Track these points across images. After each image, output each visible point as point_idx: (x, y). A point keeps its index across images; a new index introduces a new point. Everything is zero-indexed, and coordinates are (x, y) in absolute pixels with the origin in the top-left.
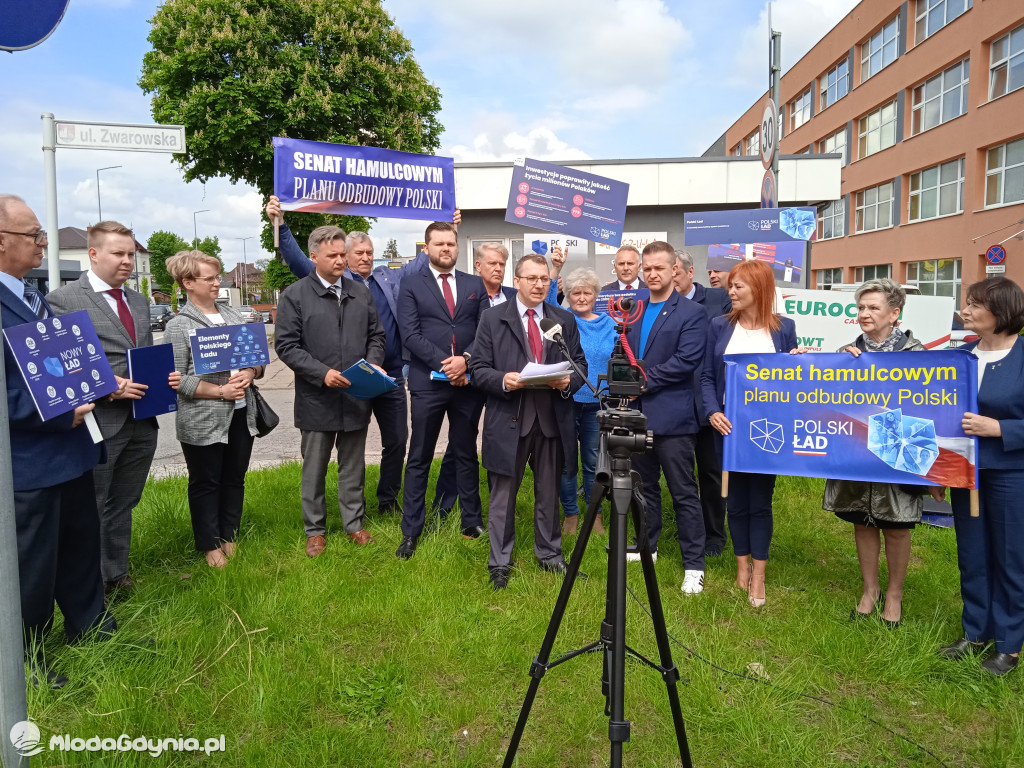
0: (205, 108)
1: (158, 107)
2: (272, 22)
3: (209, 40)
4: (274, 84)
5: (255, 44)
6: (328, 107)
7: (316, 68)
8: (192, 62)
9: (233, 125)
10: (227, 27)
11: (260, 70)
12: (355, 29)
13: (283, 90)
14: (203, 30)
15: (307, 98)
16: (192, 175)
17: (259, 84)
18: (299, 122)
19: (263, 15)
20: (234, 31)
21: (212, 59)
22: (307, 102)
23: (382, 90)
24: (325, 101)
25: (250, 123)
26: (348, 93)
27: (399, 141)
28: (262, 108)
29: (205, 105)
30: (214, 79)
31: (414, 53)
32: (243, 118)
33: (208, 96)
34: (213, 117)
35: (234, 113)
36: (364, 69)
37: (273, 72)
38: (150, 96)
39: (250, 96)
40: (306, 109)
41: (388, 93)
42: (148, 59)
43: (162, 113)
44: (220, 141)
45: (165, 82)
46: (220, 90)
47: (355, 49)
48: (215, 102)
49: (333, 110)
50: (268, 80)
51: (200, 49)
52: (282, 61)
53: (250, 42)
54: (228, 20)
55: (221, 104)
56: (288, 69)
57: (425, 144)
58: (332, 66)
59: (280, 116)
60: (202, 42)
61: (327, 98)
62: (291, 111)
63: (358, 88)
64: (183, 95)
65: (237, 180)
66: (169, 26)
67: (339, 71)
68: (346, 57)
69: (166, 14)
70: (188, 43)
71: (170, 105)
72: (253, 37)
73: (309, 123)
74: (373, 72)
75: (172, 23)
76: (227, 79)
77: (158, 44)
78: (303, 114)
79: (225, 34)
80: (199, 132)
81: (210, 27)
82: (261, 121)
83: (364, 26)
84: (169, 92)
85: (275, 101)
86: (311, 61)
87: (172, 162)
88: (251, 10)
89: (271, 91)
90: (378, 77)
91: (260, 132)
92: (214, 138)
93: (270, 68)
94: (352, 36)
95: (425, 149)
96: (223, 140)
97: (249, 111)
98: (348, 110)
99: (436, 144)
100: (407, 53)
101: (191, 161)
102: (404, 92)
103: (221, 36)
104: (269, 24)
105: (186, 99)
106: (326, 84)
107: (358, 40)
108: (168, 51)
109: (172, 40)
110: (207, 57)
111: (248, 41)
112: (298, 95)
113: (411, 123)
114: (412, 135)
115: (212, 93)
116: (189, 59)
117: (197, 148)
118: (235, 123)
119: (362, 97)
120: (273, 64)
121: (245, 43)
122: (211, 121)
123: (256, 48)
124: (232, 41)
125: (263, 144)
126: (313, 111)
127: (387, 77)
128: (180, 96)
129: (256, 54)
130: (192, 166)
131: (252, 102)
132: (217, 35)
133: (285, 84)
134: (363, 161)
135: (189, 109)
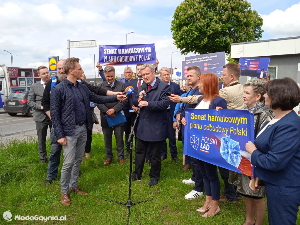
1: (174, 34)
2: (205, 6)
4: (204, 24)
5: (199, 13)
6: (220, 29)
7: (217, 17)
8: (182, 21)
9: (191, 37)
10: (192, 9)
11: (200, 20)
12: (231, 3)
13: (207, 26)
14: (186, 11)
15: (213, 27)
16: (183, 52)
17: (200, 25)
18: (211, 34)
19: (202, 5)
21: (187, 19)
22: (213, 28)
23: (239, 21)
24: (219, 27)
25: (196, 36)
26: (227, 23)
27: (244, 37)
28: (201, 32)
30: (187, 25)
32: (194, 35)
34: (187, 36)
35: (192, 34)
36: (233, 15)
37: (204, 21)
38: (173, 32)
39: (197, 28)
40: (213, 30)
42: (173, 22)
46: (189, 28)
47: (230, 10)
48: (187, 31)
49: (221, 29)
50: (202, 23)
51: (184, 17)
52: (207, 17)
53: (198, 13)
54: (192, 7)
55: (189, 32)
56: (209, 19)
57: (256, 37)
59: (205, 33)
60: (185, 15)
61: (220, 26)
62: (209, 31)
63: (230, 22)
64: (180, 31)
65: (196, 53)
66: (178, 12)
67: (224, 17)
68: (227, 12)
69: (178, 9)
70: (181, 16)
71: (177, 34)
73: (213, 34)
74: (235, 16)
75: (179, 10)
76: (191, 25)
77: (175, 18)
79: (191, 12)
80: (183, 40)
81: (187, 10)
82: (199, 35)
83: (233, 2)
84: (177, 30)
85: (204, 29)
86: (216, 16)
87: (177, 49)
88: (200, 3)
89: (203, 26)
90: (237, 17)
91: (200, 39)
92: (187, 42)
94: (229, 6)
95: (257, 39)
97: (196, 33)
99: (261, 37)
100: (249, 8)
102: (247, 21)
104: (204, 7)
105: (180, 32)
106: (220, 22)
107: (231, 7)
108: (177, 19)
109: (178, 16)
110: (186, 19)
113: (249, 30)
114: (249, 34)
115: (186, 29)
117: (182, 45)
118: (192, 37)
119: (231, 24)
120: (204, 18)
121: (197, 13)
122: (186, 37)
123: (199, 14)
124: (193, 13)
125: (200, 42)
126: (215, 30)
127: (241, 17)
128: (179, 31)
129: (199, 16)
130: (183, 50)
131: (197, 30)
132: (189, 12)
133: (207, 24)
135: (180, 34)
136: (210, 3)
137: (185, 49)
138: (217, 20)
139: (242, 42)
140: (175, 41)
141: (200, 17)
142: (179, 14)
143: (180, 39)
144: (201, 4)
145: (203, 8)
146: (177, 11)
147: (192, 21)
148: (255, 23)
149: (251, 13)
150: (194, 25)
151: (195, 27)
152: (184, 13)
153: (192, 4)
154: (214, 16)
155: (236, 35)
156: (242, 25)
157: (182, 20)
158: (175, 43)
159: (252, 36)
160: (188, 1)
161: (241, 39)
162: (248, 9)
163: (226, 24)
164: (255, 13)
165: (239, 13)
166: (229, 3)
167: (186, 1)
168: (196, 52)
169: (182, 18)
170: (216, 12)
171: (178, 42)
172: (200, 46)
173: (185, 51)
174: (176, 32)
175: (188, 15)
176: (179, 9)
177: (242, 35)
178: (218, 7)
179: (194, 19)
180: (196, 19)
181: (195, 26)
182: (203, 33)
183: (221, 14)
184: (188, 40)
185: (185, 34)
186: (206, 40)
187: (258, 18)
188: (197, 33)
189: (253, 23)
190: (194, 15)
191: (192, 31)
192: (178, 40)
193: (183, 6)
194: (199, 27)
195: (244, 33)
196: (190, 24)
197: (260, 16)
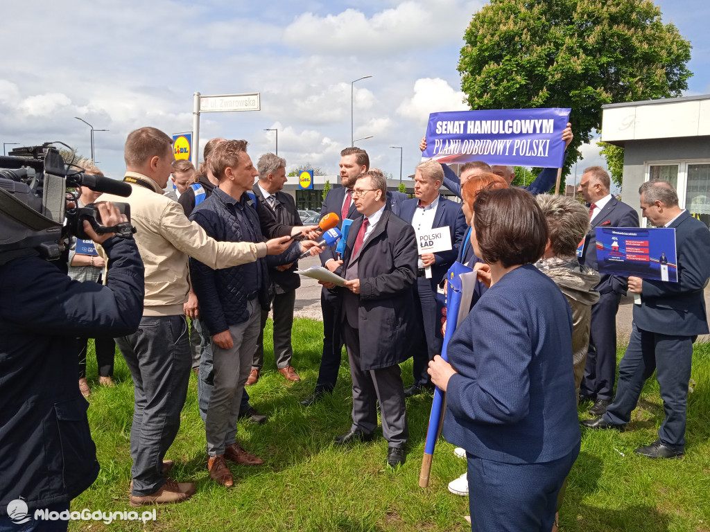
1: (465, 80)
2: (544, 13)
3: (498, 33)
4: (540, 56)
5: (528, 30)
6: (580, 68)
7: (574, 40)
8: (486, 50)
9: (507, 89)
10: (511, 22)
11: (531, 48)
12: (609, 6)
13: (548, 61)
14: (495, 26)
15: (563, 63)
17: (529, 57)
18: (556, 82)
19: (536, 10)
20: (516, 23)
21: (498, 45)
22: (563, 66)
23: (628, 49)
24: (578, 65)
25: (518, 86)
26: (598, 55)
27: (640, 89)
28: (531, 75)
29: (490, 77)
30: (497, 59)
31: (662, 16)
32: (514, 84)
33: (492, 71)
34: (496, 85)
35: (508, 81)
36: (612, 36)
37: (539, 48)
38: (462, 76)
39: (522, 67)
40: (562, 71)
41: (634, 50)
42: (463, 50)
43: (467, 85)
45: (470, 65)
46: (501, 66)
47: (605, 22)
48: (497, 74)
49: (583, 69)
50: (535, 54)
51: (491, 40)
52: (549, 39)
54: (512, 16)
55: (502, 75)
56: (552, 44)
58: (586, 37)
59: (543, 78)
60: (492, 35)
61: (579, 62)
62: (551, 74)
63: (607, 51)
66: (476, 27)
67: (591, 40)
68: (598, 28)
70: (484, 37)
71: (471, 80)
72: (529, 25)
73: (563, 81)
74: (619, 36)
75: (478, 24)
76: (506, 58)
78: (560, 75)
79: (509, 27)
80: (487, 95)
81: (499, 24)
82: (528, 84)
84: (472, 73)
85: (539, 69)
86: (572, 36)
89: (537, 61)
90: (626, 41)
92: (496, 98)
93: (538, 46)
97: (519, 78)
98: (597, 68)
100: (655, 18)
103: (505, 28)
105: (480, 75)
106: (581, 51)
107: (610, 14)
108: (473, 44)
109: (476, 37)
110: (495, 44)
111: (524, 29)
112: (557, 63)
114: (653, 83)
116: (483, 48)
118: (509, 87)
119: (609, 57)
121: (522, 30)
122: (493, 88)
123: (529, 33)
124: (513, 31)
125: (530, 99)
126: (568, 72)
127: (634, 38)
128: (477, 74)
129: (529, 37)
131: (522, 72)
132: (503, 28)
133: (548, 55)
134: (479, 122)
135: (481, 81)
136: (557, 5)
138: (572, 47)
139: (635, 100)
140: (467, 96)
141: (531, 39)
142: (478, 32)
143: (479, 92)
144: (535, 8)
145: (539, 19)
146: (474, 25)
147: (512, 48)
148: (670, 53)
149: (662, 31)
150: (515, 59)
151: (517, 65)
152: (491, 31)
153: (510, 9)
154: (565, 35)
155: (621, 83)
156: (637, 60)
157: (485, 47)
158: (468, 103)
159: (662, 88)
160: (501, 2)
161: (634, 93)
162: (654, 21)
163: (595, 57)
164: (670, 29)
165: (629, 29)
166: (604, 4)
167: (498, 2)
169: (486, 41)
170: (571, 26)
171: (476, 99)
174: (470, 76)
175: (499, 36)
176: (480, 20)
177: (636, 83)
178: (575, 16)
179: (514, 45)
180: (521, 44)
181: (516, 61)
182: (536, 79)
183: (583, 32)
184: (499, 95)
185: (493, 80)
186: (544, 93)
187: (677, 42)
188: (521, 79)
189: (664, 53)
190: (516, 34)
191: (509, 73)
192: (475, 94)
193: (490, 14)
194: (528, 63)
195: (640, 80)
196: (505, 56)
197: (683, 39)
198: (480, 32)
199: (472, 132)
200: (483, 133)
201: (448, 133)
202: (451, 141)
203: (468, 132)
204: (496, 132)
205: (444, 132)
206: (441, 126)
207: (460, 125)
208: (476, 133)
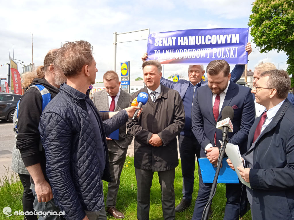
0: (267, 29)
1: (252, 31)
3: (270, 6)
5: (287, 3)
8: (264, 14)
9: (275, 33)
11: (288, 11)
14: (268, 3)
16: (263, 51)
17: (287, 16)
21: (270, 12)
25: (282, 31)
29: (266, 28)
30: (269, 18)
32: (279, 30)
33: (267, 24)
34: (269, 31)
35: (276, 29)
38: (251, 28)
39: (283, 21)
42: (251, 16)
43: (254, 32)
44: (271, 39)
45: (255, 23)
46: (272, 21)
48: (270, 26)
50: (290, 14)
51: (266, 10)
53: (285, 3)
55: (272, 26)
59: (293, 26)
60: (267, 7)
70: (262, 8)
71: (256, 29)
75: (259, 3)
76: (275, 18)
77: (254, 11)
80: (264, 37)
81: (270, 1)
82: (287, 29)
84: (256, 26)
85: (293, 21)
87: (256, 47)
89: (291, 18)
91: (287, 33)
92: (269, 38)
93: (292, 10)
96: (272, 38)
97: (282, 27)
101: (263, 46)
103: (274, 3)
108: (257, 12)
109: (258, 9)
110: (268, 11)
111: (284, 3)
115: (269, 23)
116: (262, 14)
117: (263, 42)
118: (276, 31)
123: (287, 4)
124: (278, 4)
125: (287, 37)
128: (259, 26)
129: (287, 6)
130: (263, 48)
131: (283, 24)
134: (187, 37)
135: (261, 30)
137: (265, 46)
140: (254, 38)
141: (288, 7)
142: (259, 6)
143: (260, 35)
147: (277, 12)
150: (279, 17)
151: (281, 21)
152: (266, 5)
157: (263, 13)
158: (254, 41)
168: (279, 50)
169: (263, 10)
171: (258, 39)
172: (286, 42)
173: (266, 49)
175: (271, 7)
180: (282, 10)
181: (280, 18)
184: (271, 36)
185: (268, 29)
188: (283, 27)
190: (280, 5)
191: (276, 24)
192: (258, 37)
194: (287, 19)
198: (261, 6)
199: (182, 44)
200: (190, 44)
201: (164, 45)
202: (167, 50)
203: (179, 44)
204: (199, 44)
205: (161, 45)
206: (159, 41)
207: (172, 40)
208: (184, 44)
